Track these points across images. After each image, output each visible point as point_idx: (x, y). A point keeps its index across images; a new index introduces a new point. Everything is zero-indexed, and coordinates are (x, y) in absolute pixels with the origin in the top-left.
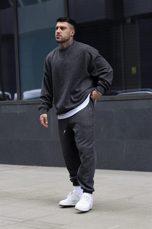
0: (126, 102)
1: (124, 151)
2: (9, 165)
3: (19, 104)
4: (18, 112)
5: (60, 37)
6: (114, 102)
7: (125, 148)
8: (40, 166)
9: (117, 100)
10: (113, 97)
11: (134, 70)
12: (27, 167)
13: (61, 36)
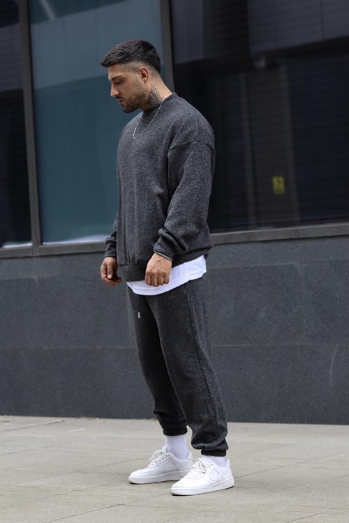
0: (336, 241)
1: (331, 370)
2: (11, 417)
3: (38, 254)
4: (35, 277)
6: (300, 244)
7: (332, 363)
8: (98, 419)
9: (309, 239)
10: (297, 230)
11: (278, 184)
12: (63, 421)
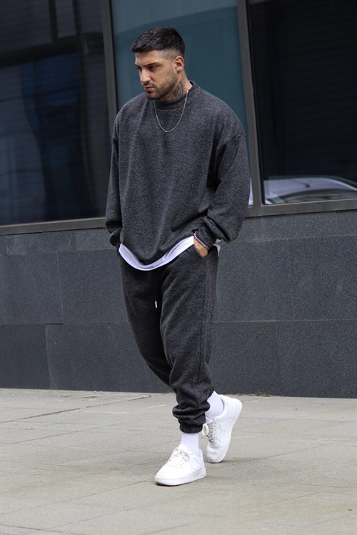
2: (101, 392)
5: (153, 89)
12: (150, 397)
13: (154, 86)
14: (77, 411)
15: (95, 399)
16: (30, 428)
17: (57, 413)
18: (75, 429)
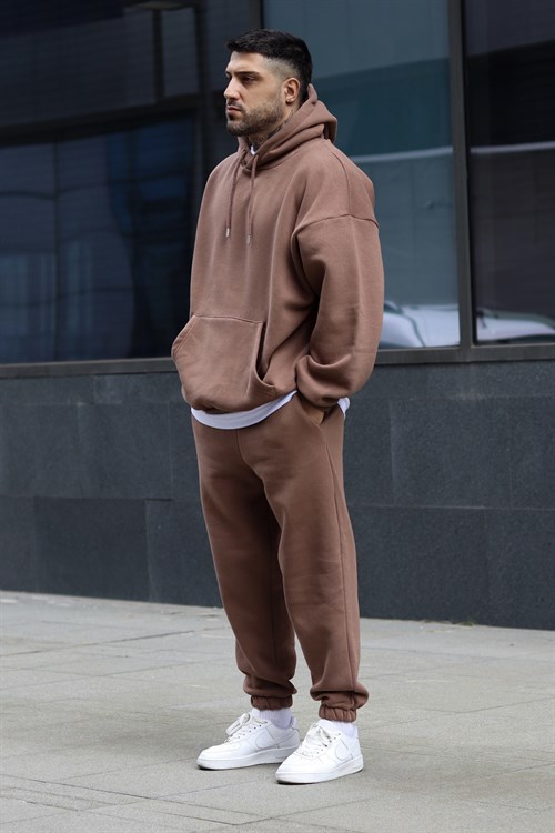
14: (190, 634)
15: (216, 619)
16: (124, 654)
17: (162, 636)
18: (189, 660)
